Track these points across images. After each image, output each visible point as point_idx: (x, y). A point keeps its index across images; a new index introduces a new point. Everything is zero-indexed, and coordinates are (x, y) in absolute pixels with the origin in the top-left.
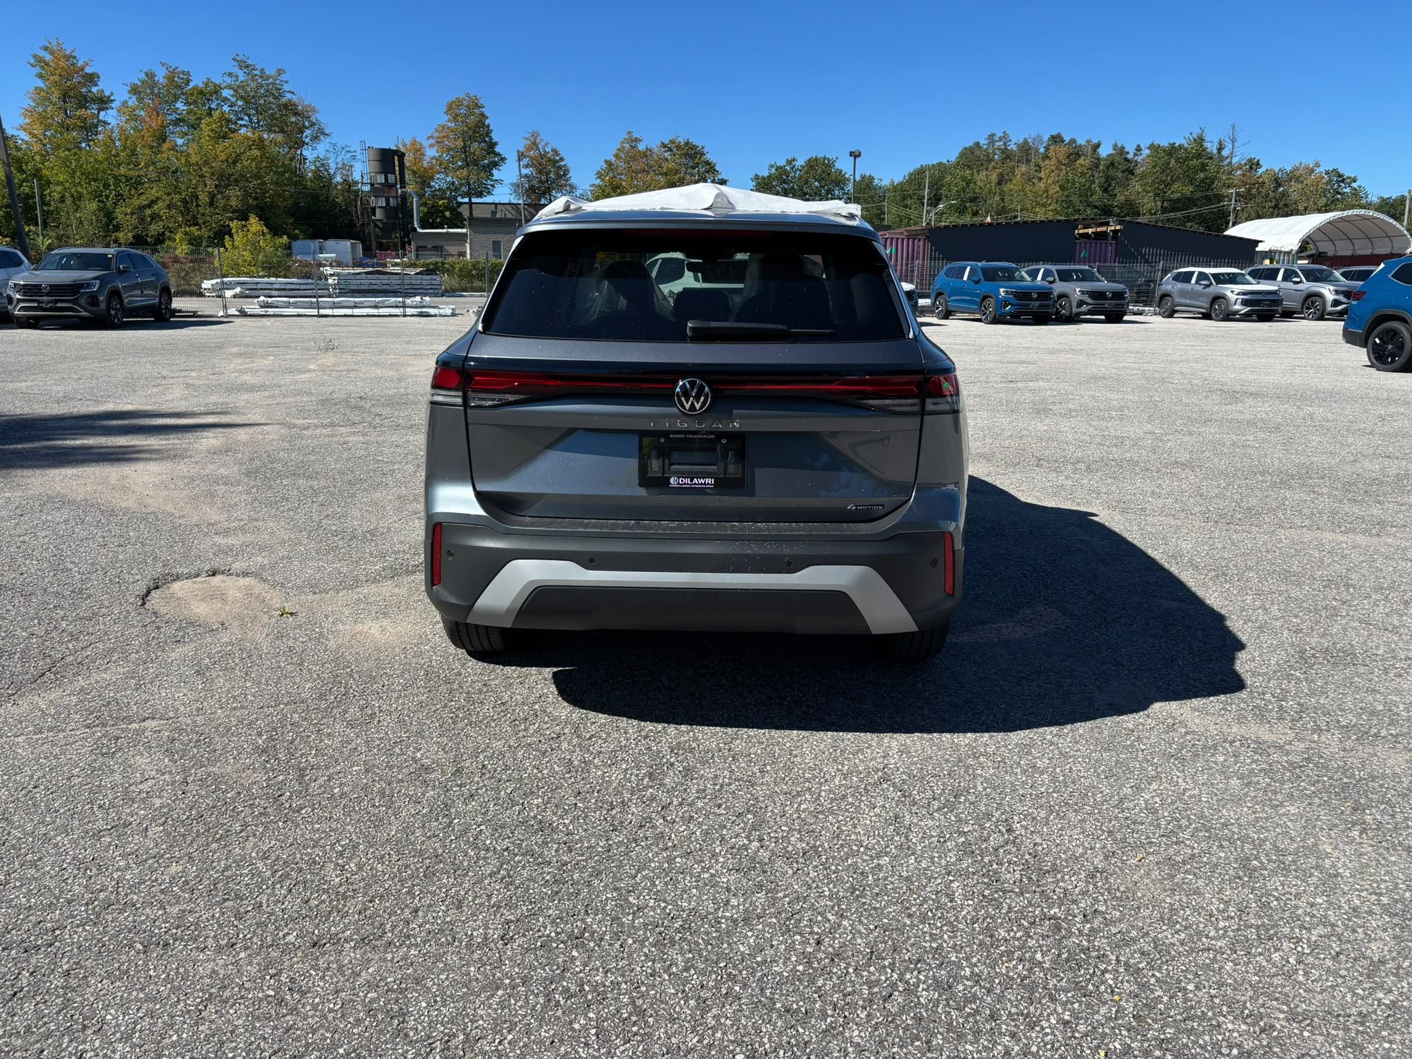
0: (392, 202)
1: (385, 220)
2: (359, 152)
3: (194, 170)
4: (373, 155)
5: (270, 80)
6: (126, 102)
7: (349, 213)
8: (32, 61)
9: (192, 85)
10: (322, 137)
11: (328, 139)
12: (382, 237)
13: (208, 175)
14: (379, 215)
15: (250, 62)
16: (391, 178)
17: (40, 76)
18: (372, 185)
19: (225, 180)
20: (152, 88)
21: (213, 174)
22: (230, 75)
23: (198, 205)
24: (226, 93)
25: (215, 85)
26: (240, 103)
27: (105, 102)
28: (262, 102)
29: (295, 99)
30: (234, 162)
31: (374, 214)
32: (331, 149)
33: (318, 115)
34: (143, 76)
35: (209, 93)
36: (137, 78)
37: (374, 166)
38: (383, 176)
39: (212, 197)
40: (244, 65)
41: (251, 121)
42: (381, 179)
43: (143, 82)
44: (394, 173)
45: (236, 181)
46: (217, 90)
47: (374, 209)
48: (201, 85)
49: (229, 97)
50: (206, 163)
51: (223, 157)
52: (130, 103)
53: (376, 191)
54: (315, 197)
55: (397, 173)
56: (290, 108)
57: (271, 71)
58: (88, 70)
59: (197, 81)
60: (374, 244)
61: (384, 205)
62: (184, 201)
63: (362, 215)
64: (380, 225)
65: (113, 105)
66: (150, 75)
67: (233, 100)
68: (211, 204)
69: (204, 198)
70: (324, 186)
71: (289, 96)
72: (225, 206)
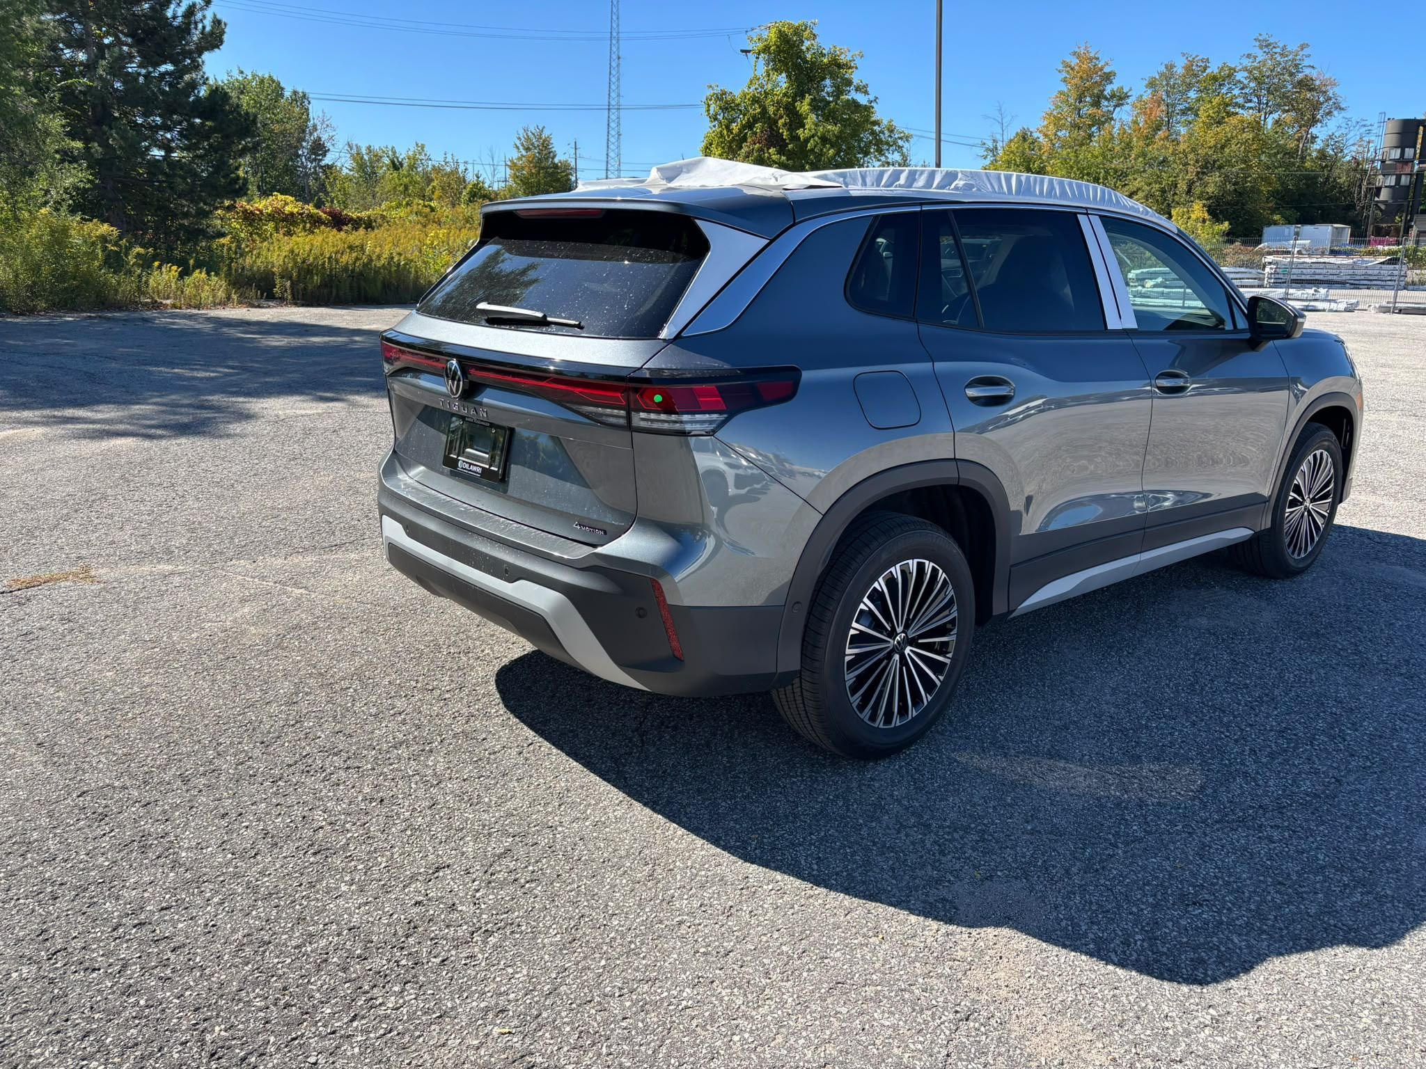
0: (1404, 180)
1: (1391, 201)
2: (1376, 125)
3: (1180, 159)
4: (1391, 128)
5: (1290, 57)
6: (1141, 96)
7: (1351, 194)
8: (1061, 68)
9: (1208, 71)
10: (1335, 113)
11: (1343, 114)
12: (1382, 221)
13: (1192, 162)
14: (1384, 195)
15: (1271, 41)
16: (1409, 152)
17: (1065, 80)
18: (1383, 162)
19: (1207, 166)
20: (1168, 79)
21: (1197, 161)
22: (1249, 56)
23: (1175, 194)
24: (1240, 76)
25: (1230, 69)
26: (1253, 85)
27: (1121, 98)
28: (1276, 80)
29: (1313, 74)
30: (1223, 147)
31: (1378, 195)
32: (1344, 125)
33: (1336, 89)
34: (1163, 69)
35: (1226, 77)
36: (1156, 70)
37: (1391, 139)
38: (1399, 151)
39: (1191, 185)
40: (1266, 45)
41: (1259, 103)
42: (1396, 154)
43: (1162, 74)
44: (1414, 147)
45: (1220, 167)
46: (1231, 73)
47: (1379, 189)
48: (1216, 71)
49: (1243, 80)
50: (1194, 150)
51: (1213, 143)
52: (1144, 98)
53: (1386, 169)
54: (1311, 179)
55: (1419, 146)
56: (1306, 85)
57: (1293, 47)
58: (1107, 70)
59: (1213, 69)
60: (1371, 228)
61: (1393, 184)
62: (1163, 191)
63: (1366, 196)
64: (1383, 207)
65: (1129, 101)
66: (1170, 67)
67: (1246, 82)
68: (1189, 192)
69: (1182, 186)
70: (1326, 166)
71: (1307, 71)
72: (1202, 193)
